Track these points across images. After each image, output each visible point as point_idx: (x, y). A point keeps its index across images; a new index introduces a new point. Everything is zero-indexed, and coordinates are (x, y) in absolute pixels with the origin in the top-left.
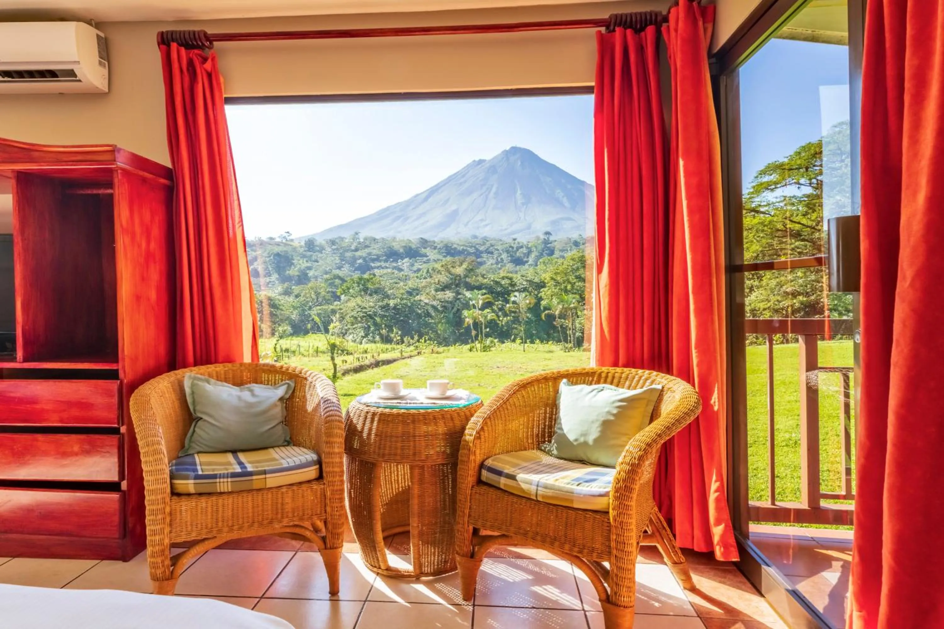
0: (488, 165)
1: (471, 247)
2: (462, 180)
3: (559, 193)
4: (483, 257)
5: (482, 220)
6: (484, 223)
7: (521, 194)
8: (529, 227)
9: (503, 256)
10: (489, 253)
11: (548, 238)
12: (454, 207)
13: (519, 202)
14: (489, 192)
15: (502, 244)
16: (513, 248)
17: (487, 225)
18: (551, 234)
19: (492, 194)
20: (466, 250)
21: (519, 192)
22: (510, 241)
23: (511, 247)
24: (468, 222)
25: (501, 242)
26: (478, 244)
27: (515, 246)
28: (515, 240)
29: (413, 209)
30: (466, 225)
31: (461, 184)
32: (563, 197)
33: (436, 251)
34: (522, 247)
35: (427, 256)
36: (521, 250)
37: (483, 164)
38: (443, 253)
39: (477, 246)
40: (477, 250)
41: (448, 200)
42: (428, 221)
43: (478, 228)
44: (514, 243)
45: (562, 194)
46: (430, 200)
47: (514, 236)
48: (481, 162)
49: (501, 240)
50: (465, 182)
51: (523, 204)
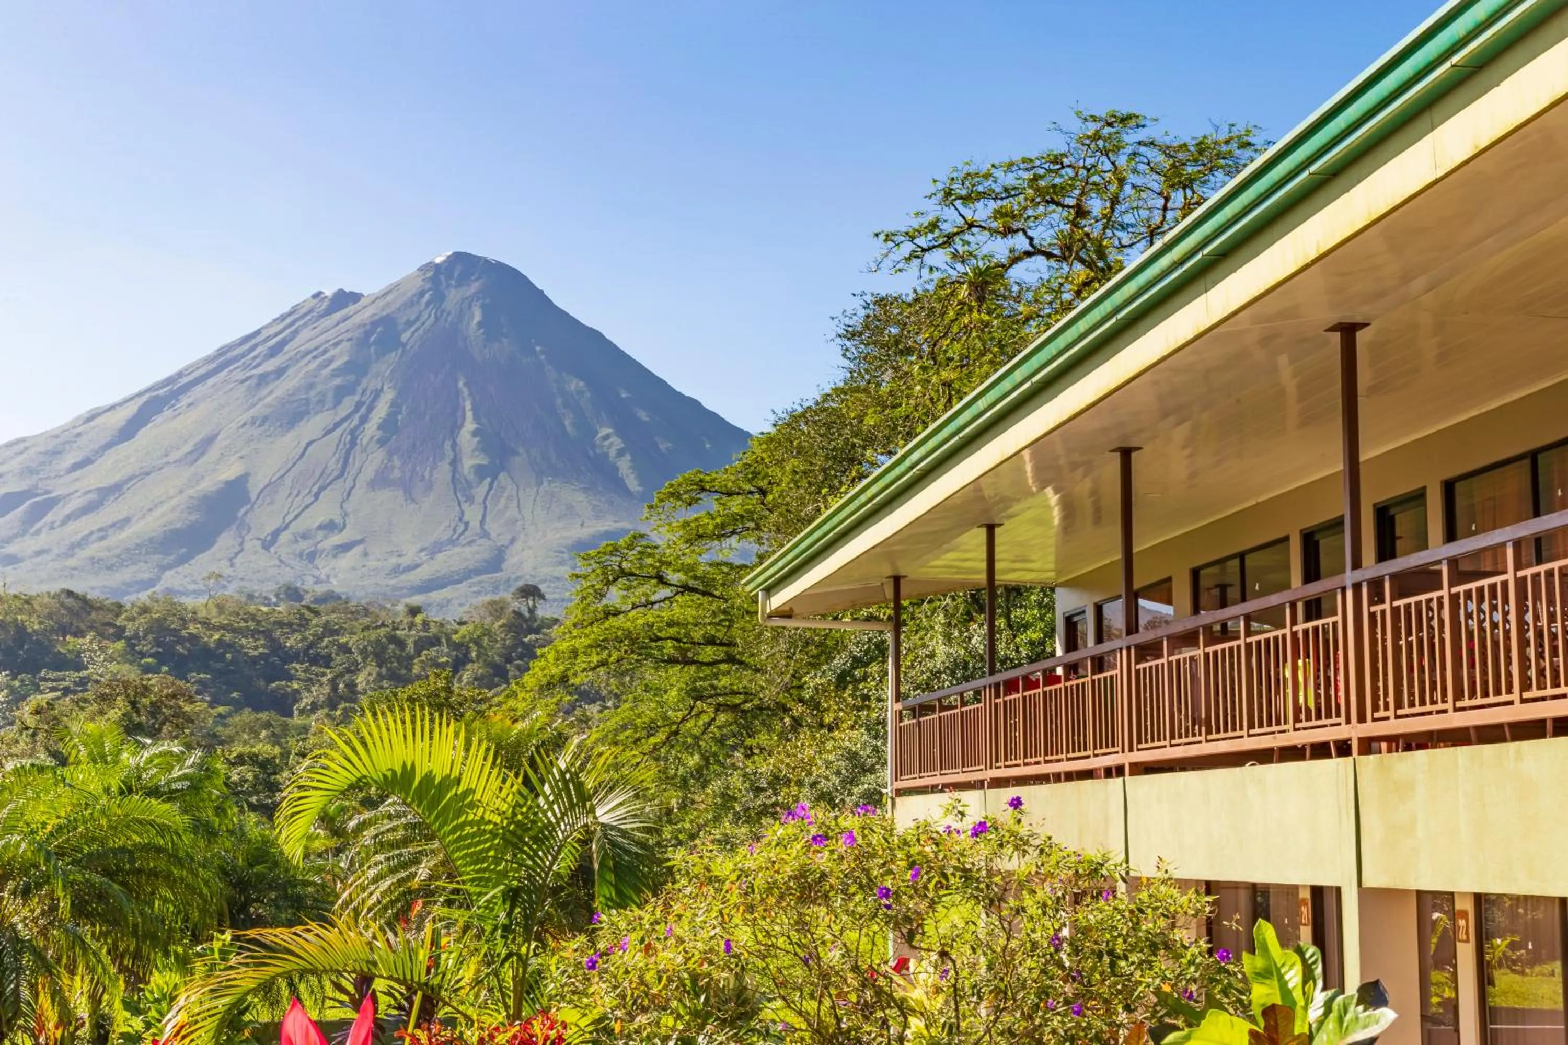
0: (365, 316)
1: (254, 634)
2: (270, 366)
3: (606, 437)
4: (290, 678)
5: (330, 527)
6: (336, 539)
7: (475, 433)
8: (495, 562)
9: (361, 680)
10: (314, 661)
11: (532, 611)
12: (230, 472)
13: (468, 463)
14: (364, 420)
15: (366, 628)
16: (401, 644)
17: (345, 548)
18: (542, 597)
19: (371, 428)
20: (230, 646)
21: (470, 425)
22: (401, 615)
23: (393, 639)
24: (276, 534)
25: (366, 621)
26: (280, 624)
27: (410, 638)
28: (414, 611)
29: (76, 467)
30: (268, 544)
31: (263, 379)
32: (621, 453)
33: (120, 645)
34: (434, 642)
35: (79, 667)
36: (433, 652)
37: (351, 309)
38: (143, 655)
39: (277, 633)
40: (276, 647)
41: (210, 440)
42: (127, 521)
43: (312, 556)
44: (411, 626)
45: (616, 443)
46: (145, 436)
47: (416, 600)
48: (344, 299)
49: (367, 612)
50: (280, 372)
51: (481, 472)
